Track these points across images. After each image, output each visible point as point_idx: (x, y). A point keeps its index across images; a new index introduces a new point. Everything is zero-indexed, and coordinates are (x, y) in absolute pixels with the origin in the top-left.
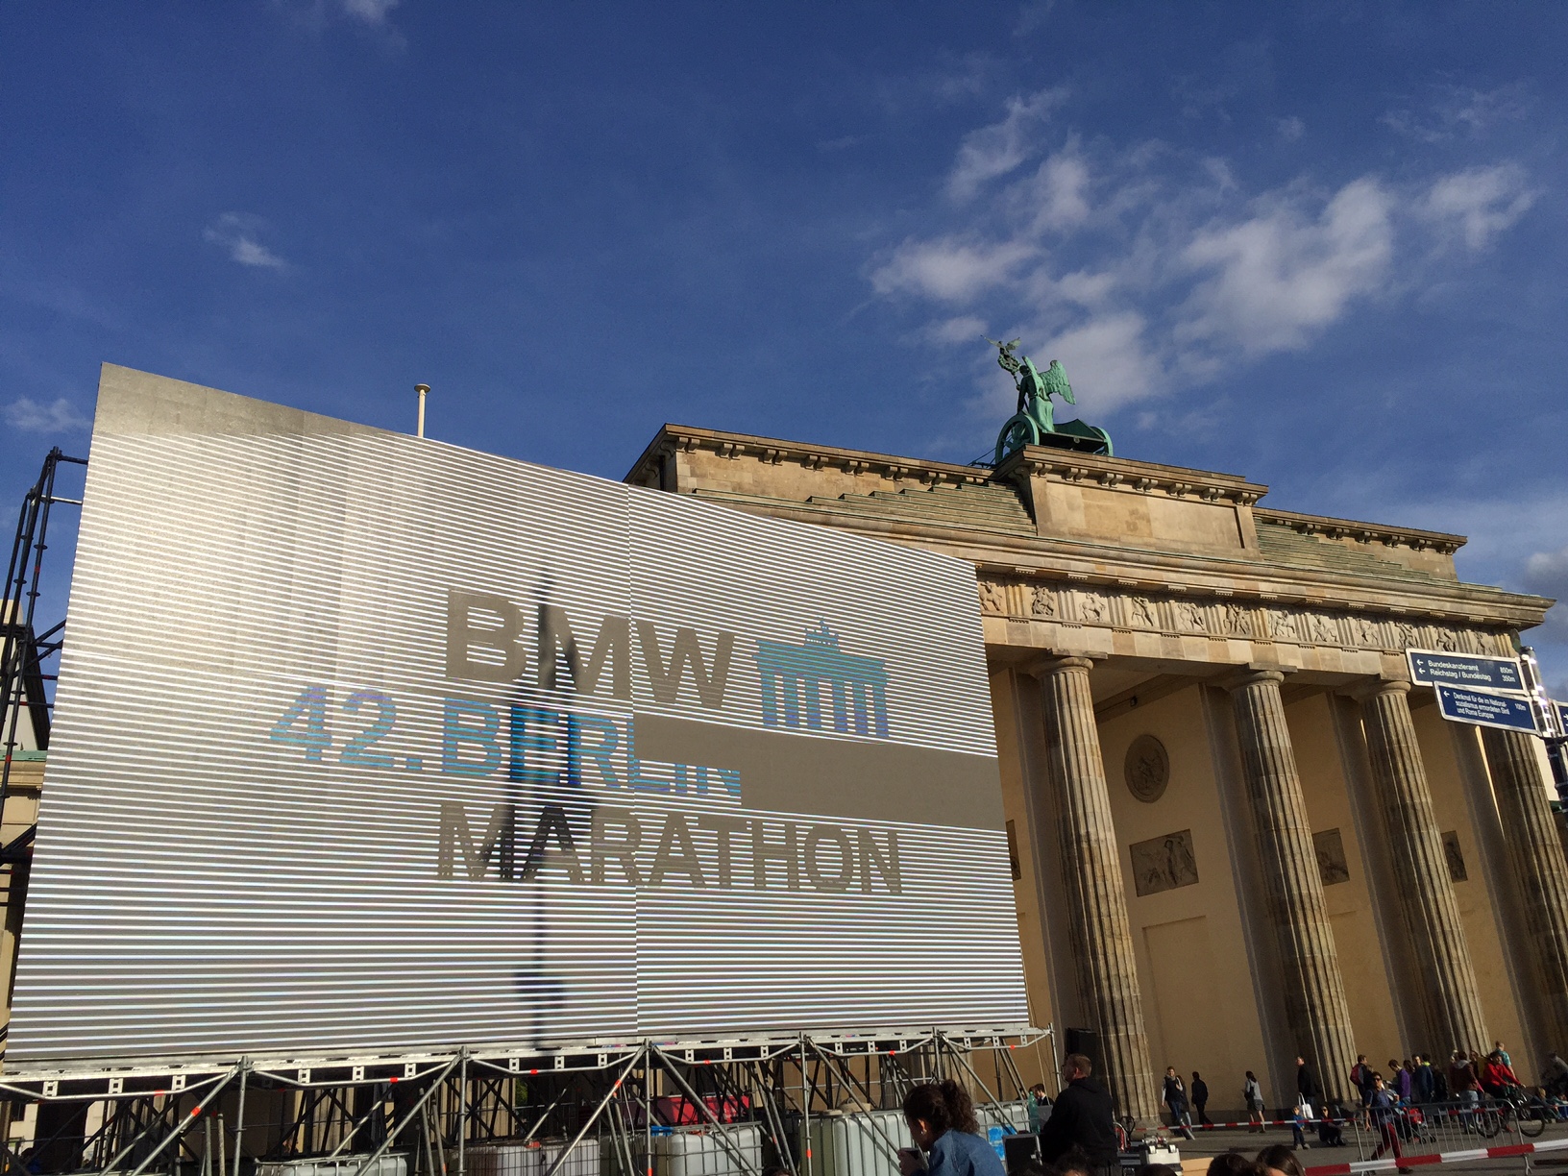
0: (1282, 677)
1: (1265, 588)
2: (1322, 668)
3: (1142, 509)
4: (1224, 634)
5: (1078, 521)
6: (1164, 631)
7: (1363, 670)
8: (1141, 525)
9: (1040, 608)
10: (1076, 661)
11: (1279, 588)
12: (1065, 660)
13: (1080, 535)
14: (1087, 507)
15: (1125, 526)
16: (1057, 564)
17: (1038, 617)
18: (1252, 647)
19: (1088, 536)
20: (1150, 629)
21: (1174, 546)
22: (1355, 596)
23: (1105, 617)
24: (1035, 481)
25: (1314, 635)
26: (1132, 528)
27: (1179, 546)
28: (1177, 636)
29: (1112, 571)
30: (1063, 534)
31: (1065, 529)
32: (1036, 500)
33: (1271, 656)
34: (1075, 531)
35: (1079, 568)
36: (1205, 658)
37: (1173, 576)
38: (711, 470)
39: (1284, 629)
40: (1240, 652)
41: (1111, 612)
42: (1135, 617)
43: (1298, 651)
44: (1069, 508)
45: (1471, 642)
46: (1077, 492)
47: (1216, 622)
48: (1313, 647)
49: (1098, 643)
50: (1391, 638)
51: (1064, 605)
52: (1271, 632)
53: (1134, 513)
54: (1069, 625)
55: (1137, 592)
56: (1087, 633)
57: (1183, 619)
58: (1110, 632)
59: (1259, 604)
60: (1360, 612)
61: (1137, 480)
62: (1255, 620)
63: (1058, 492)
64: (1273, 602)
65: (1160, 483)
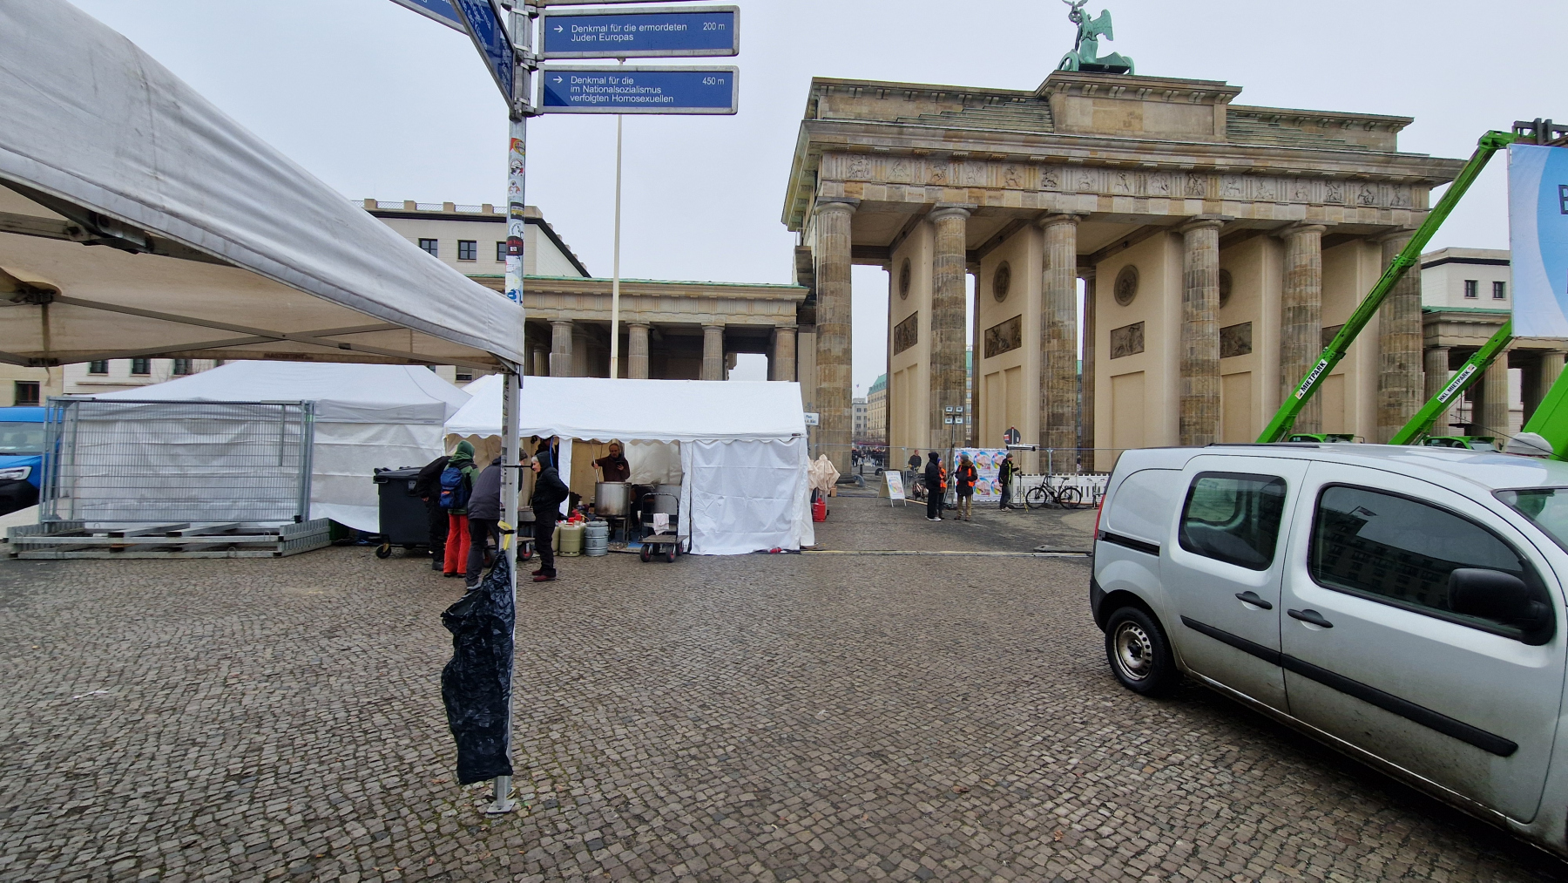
0: (1222, 224)
1: (1220, 162)
2: (1256, 217)
3: (1138, 111)
4: (1183, 196)
5: (1085, 121)
6: (1137, 195)
7: (1289, 217)
8: (1135, 123)
9: (1046, 183)
10: (1067, 217)
11: (1231, 162)
12: (1060, 217)
13: (1088, 132)
14: (1095, 112)
15: (1122, 124)
16: (1062, 153)
17: (1045, 189)
18: (1204, 205)
19: (1092, 132)
20: (1126, 193)
21: (1157, 136)
22: (1294, 165)
23: (1095, 188)
24: (1056, 99)
25: (1255, 194)
26: (1127, 124)
27: (1163, 136)
28: (1146, 198)
29: (1102, 155)
30: (1073, 132)
31: (1075, 129)
32: (1056, 109)
33: (1217, 210)
34: (1082, 130)
35: (1078, 154)
36: (1165, 212)
37: (1148, 157)
39: (1232, 191)
40: (1194, 208)
41: (1098, 181)
42: (1114, 184)
43: (1240, 205)
44: (1081, 113)
45: (1389, 195)
46: (1089, 102)
47: (1179, 186)
48: (1252, 202)
49: (1088, 204)
50: (1319, 193)
51: (1070, 180)
52: (1220, 193)
53: (1131, 114)
54: (1067, 194)
55: (1123, 168)
56: (1080, 197)
57: (1154, 186)
58: (1096, 197)
59: (1215, 174)
60: (1298, 177)
61: (1136, 90)
62: (1209, 186)
63: (1075, 103)
64: (1227, 172)
65: (1154, 91)
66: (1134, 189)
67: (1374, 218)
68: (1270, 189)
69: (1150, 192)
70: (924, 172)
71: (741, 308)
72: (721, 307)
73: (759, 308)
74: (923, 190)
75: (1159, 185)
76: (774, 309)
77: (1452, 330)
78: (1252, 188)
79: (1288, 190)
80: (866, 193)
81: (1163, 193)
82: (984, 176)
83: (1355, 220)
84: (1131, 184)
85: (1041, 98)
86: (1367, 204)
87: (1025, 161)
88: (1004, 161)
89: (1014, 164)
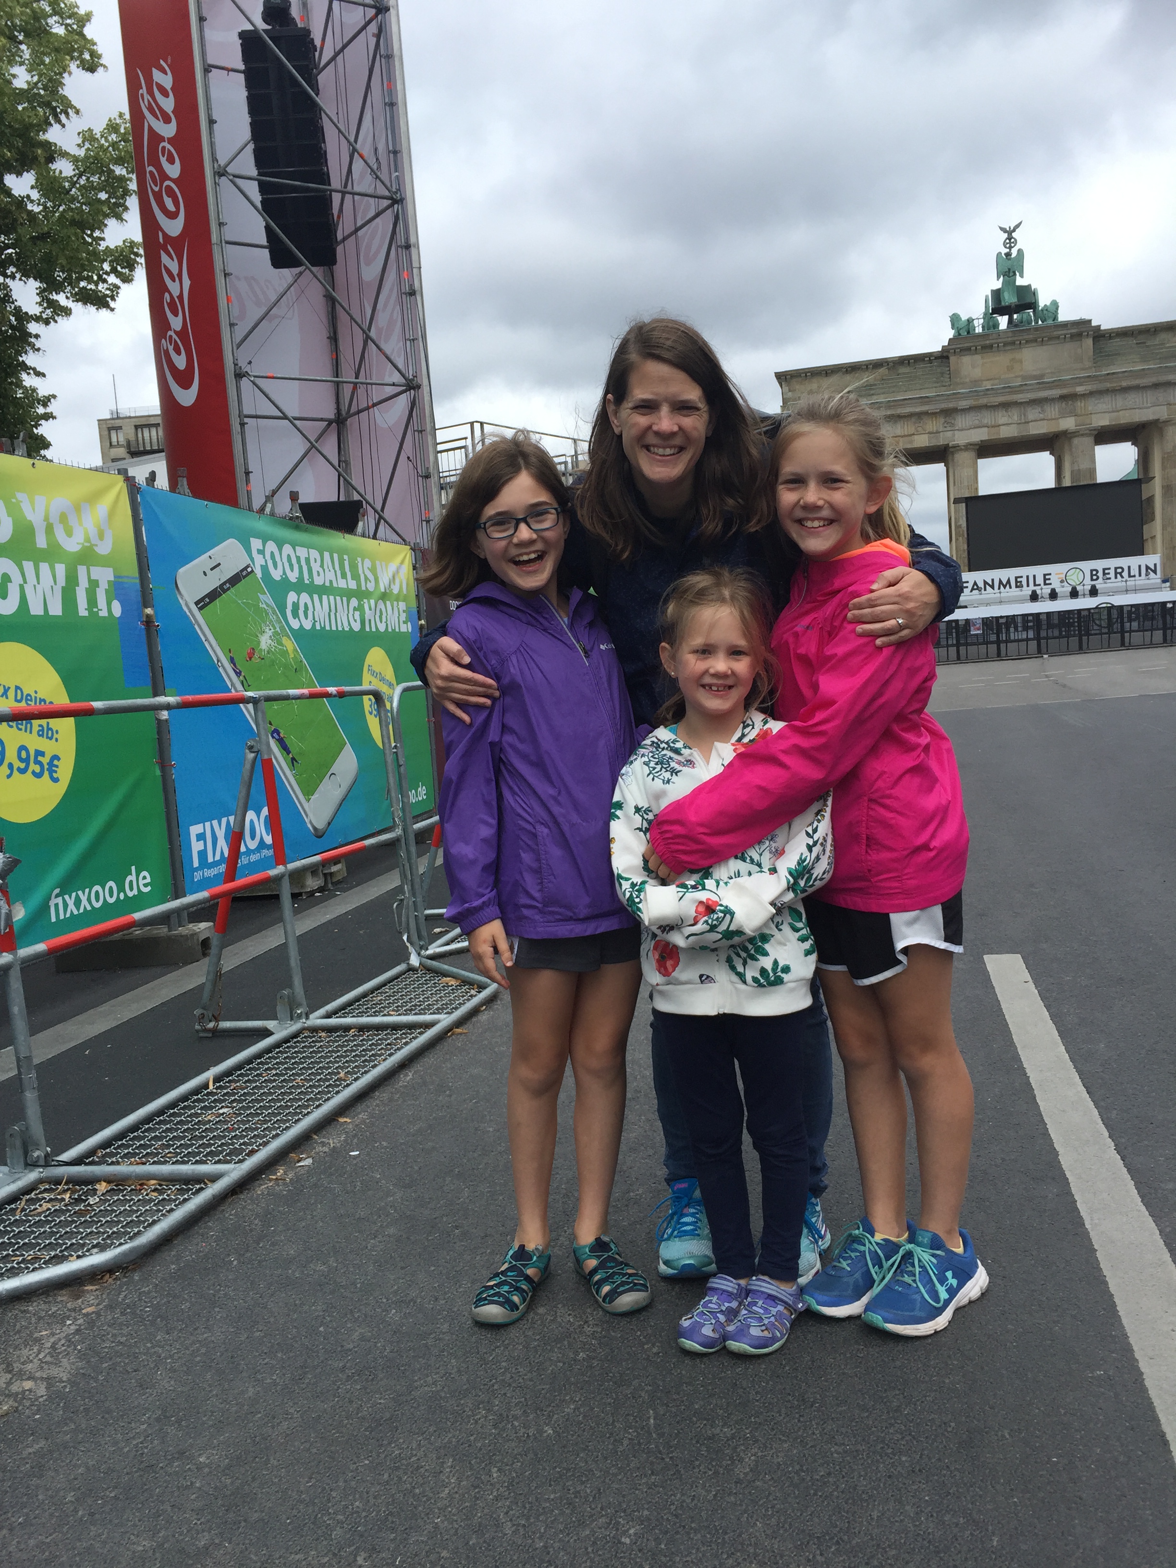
0: (1094, 432)
1: (1080, 389)
2: (1122, 422)
3: (1018, 357)
4: (1057, 416)
5: (977, 373)
6: (1019, 422)
7: (1152, 417)
8: (1017, 366)
9: (946, 426)
10: (963, 447)
11: (1090, 387)
13: (975, 381)
14: (983, 364)
16: (951, 405)
17: (945, 429)
18: (1076, 421)
19: (982, 381)
20: (1012, 423)
21: (1035, 373)
23: (985, 421)
24: (953, 359)
25: (1120, 405)
26: (1010, 369)
27: (1038, 373)
28: (1028, 422)
29: (984, 401)
30: (965, 384)
31: (967, 380)
32: (952, 368)
33: (1088, 422)
34: (973, 380)
35: (964, 404)
37: (1020, 396)
38: (797, 387)
39: (1101, 406)
40: (1068, 424)
41: (987, 418)
42: (1002, 417)
43: (1107, 415)
44: (973, 368)
46: (977, 357)
47: (1052, 411)
48: (1118, 411)
49: (980, 435)
51: (961, 421)
52: (1090, 408)
53: (1013, 360)
54: (962, 430)
55: (1006, 406)
56: (972, 431)
57: (1033, 413)
58: (986, 429)
59: (1084, 396)
60: (1156, 386)
61: (1013, 343)
62: (1079, 404)
63: (966, 360)
64: (1091, 394)
65: (1027, 342)
66: (1015, 418)
68: (1133, 399)
69: (1031, 418)
75: (1037, 411)
78: (1120, 401)
79: (1150, 397)
81: (1042, 416)
84: (1014, 415)
85: (943, 356)
87: (926, 413)
88: (911, 415)
89: (920, 415)
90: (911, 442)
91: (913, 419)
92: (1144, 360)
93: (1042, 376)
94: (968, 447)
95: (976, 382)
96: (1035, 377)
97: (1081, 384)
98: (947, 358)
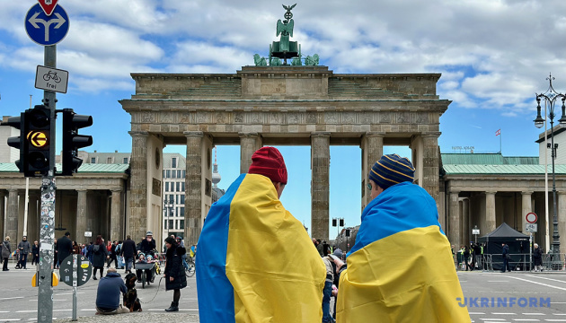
1: (318, 108)
2: (344, 131)
3: (284, 84)
4: (305, 123)
5: (258, 91)
6: (282, 124)
8: (282, 89)
9: (237, 120)
11: (324, 108)
12: (243, 136)
14: (262, 85)
15: (275, 90)
16: (240, 108)
17: (236, 123)
18: (316, 127)
19: (261, 95)
20: (277, 123)
21: (293, 95)
22: (356, 107)
23: (261, 121)
24: (243, 79)
26: (278, 90)
27: (295, 95)
29: (259, 108)
31: (251, 94)
32: (242, 85)
33: (323, 129)
35: (247, 108)
36: (297, 131)
37: (282, 108)
38: (146, 84)
39: (331, 120)
40: (312, 128)
41: (263, 119)
42: (272, 120)
43: (335, 126)
44: (255, 87)
45: (416, 118)
46: (259, 81)
47: (303, 119)
48: (342, 125)
49: (257, 129)
50: (376, 119)
51: (246, 119)
52: (325, 121)
53: (280, 85)
54: (247, 125)
55: (274, 113)
56: (253, 126)
57: (291, 120)
58: (261, 126)
59: (321, 112)
60: (364, 112)
61: (280, 74)
62: (319, 117)
63: (252, 81)
64: (326, 112)
65: (289, 75)
66: (280, 121)
67: (408, 129)
68: (351, 118)
69: (289, 122)
70: (179, 118)
71: (95, 182)
72: (85, 182)
73: (102, 182)
74: (178, 126)
75: (293, 118)
76: (110, 182)
77: (459, 183)
78: (343, 118)
79: (361, 118)
80: (152, 128)
81: (296, 122)
82: (207, 119)
83: (397, 130)
84: (279, 119)
85: (237, 77)
86: (403, 122)
87: (224, 111)
88: (215, 111)
89: (221, 112)
90: (214, 128)
91: (217, 114)
92: (358, 95)
93: (297, 97)
94: (250, 136)
95: (257, 96)
96: (293, 97)
97: (319, 105)
98: (240, 78)
